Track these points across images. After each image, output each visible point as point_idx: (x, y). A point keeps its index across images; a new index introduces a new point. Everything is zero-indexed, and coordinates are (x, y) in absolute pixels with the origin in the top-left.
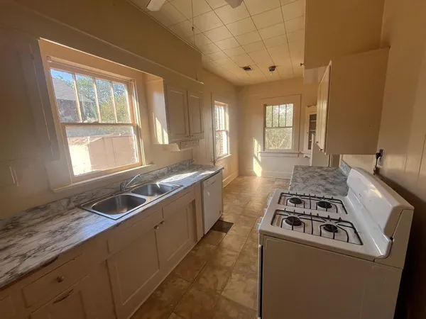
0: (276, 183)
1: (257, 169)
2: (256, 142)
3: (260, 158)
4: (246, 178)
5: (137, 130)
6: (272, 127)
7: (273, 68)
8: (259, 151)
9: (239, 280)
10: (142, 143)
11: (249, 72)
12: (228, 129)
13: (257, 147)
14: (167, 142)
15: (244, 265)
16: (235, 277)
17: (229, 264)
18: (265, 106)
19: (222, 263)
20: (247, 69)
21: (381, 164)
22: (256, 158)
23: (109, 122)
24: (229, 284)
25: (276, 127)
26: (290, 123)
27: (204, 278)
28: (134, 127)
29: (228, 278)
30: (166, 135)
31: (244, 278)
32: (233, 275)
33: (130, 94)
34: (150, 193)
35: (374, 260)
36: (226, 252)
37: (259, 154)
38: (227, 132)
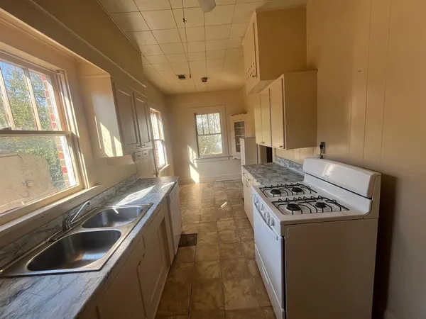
0: (216, 186)
1: (195, 175)
2: (190, 150)
3: (196, 165)
4: (185, 186)
5: (72, 140)
6: (204, 135)
7: (205, 80)
8: (195, 157)
9: (233, 286)
10: (82, 157)
11: (183, 81)
12: (163, 138)
13: (192, 155)
14: (120, 153)
15: (230, 270)
16: (228, 286)
17: (216, 275)
18: (195, 114)
19: (208, 277)
20: (182, 77)
21: (324, 153)
22: (193, 165)
23: (27, 129)
24: (226, 295)
25: (207, 135)
26: (218, 130)
27: (199, 302)
28: (67, 137)
29: (222, 289)
30: (118, 144)
31: (236, 283)
32: (225, 284)
33: (57, 90)
34: (105, 223)
35: (362, 218)
36: (206, 265)
37: (195, 161)
38: (162, 141)
